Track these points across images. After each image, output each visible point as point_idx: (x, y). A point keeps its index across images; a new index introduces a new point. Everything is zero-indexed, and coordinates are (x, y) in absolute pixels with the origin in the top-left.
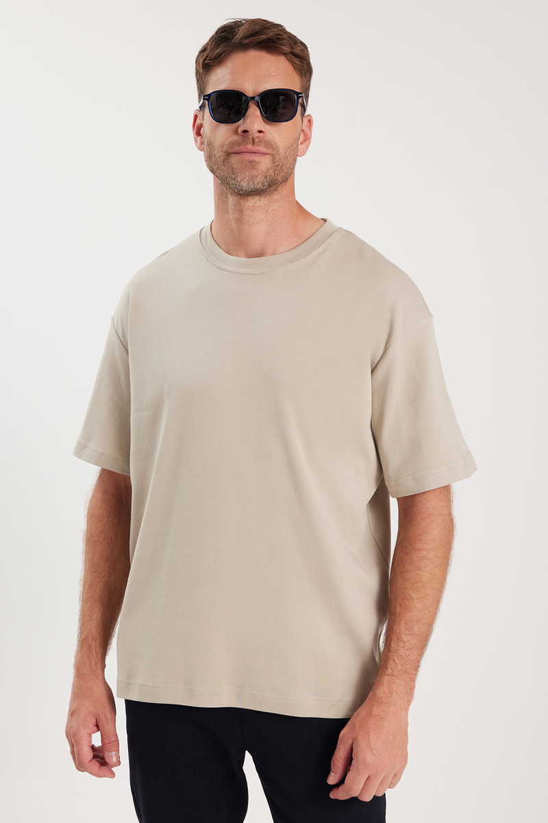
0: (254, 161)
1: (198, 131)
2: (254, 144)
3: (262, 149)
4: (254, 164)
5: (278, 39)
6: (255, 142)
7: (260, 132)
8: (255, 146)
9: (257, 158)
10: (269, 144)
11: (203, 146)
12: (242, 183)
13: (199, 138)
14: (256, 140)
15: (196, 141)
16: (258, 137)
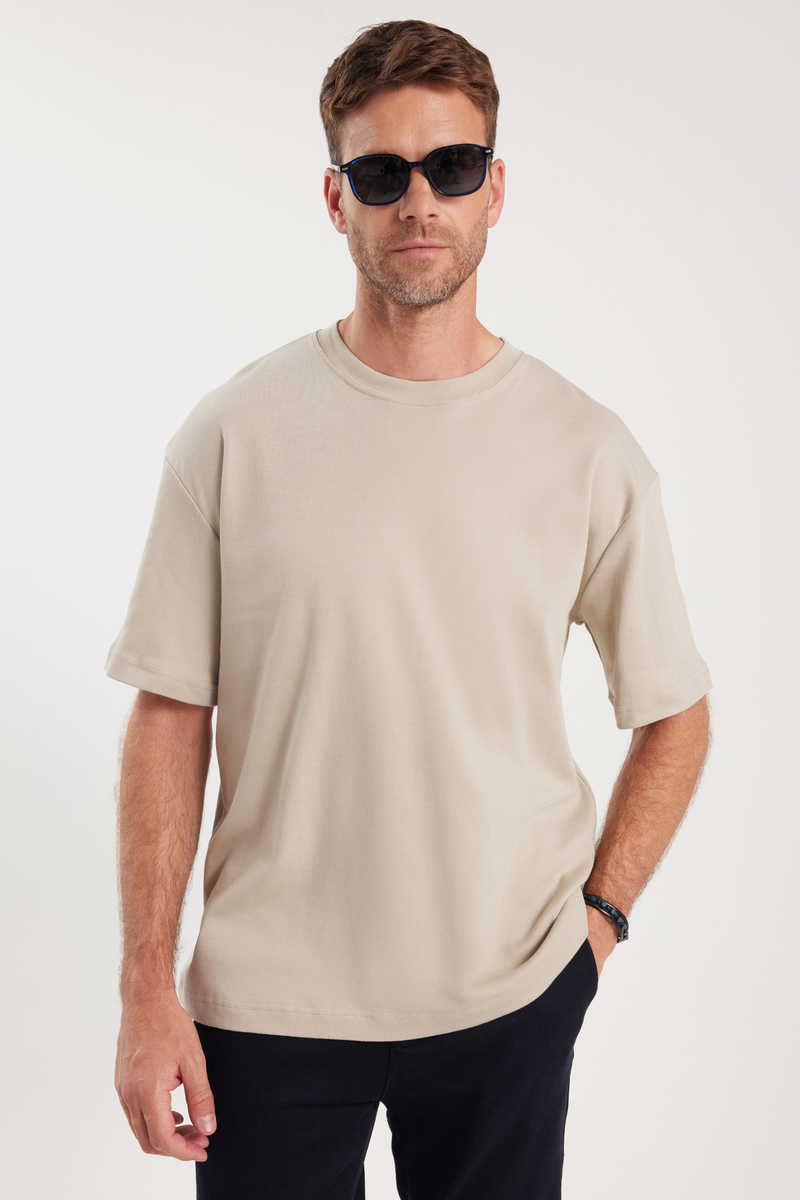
0: (428, 259)
1: (334, 203)
2: (424, 234)
3: (436, 241)
4: (427, 263)
5: (446, 65)
6: (427, 233)
7: (432, 216)
8: (427, 238)
9: (431, 254)
10: (446, 233)
11: (344, 227)
12: (413, 296)
13: (337, 214)
14: (428, 229)
15: (333, 218)
16: (430, 224)
